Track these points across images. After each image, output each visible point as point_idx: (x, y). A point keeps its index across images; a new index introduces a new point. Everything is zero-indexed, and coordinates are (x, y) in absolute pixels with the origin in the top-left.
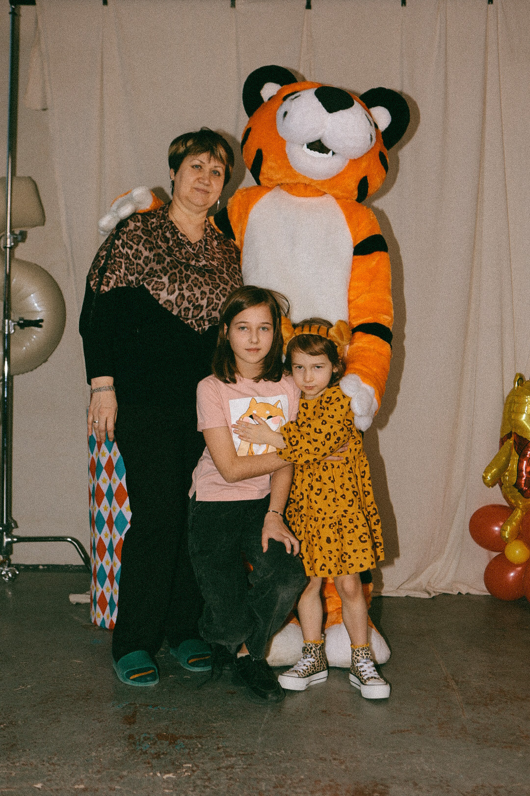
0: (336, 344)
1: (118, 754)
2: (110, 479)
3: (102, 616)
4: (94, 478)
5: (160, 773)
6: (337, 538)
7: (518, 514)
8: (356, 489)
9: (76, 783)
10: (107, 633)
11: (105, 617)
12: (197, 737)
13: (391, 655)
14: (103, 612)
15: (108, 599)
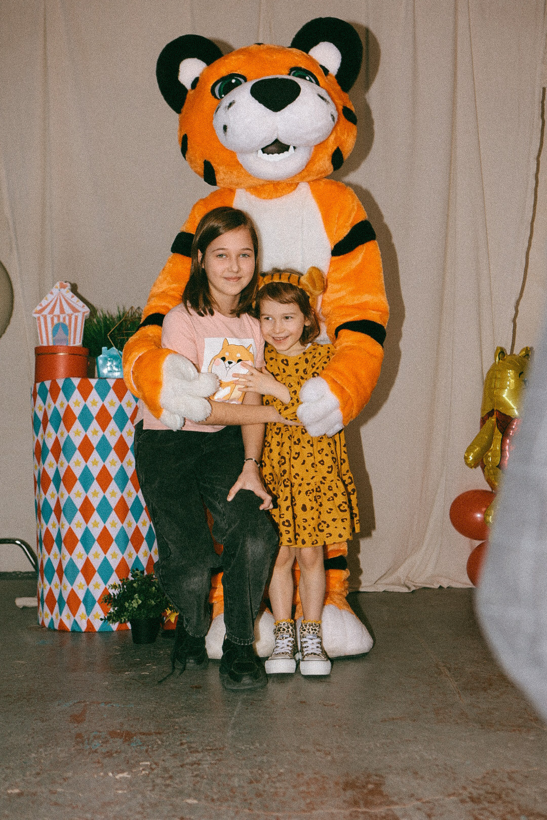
0: (308, 294)
1: (62, 755)
2: (57, 462)
3: (50, 616)
4: (39, 463)
5: (113, 773)
6: (313, 506)
8: (334, 456)
9: (11, 786)
10: (56, 634)
11: (54, 616)
12: (156, 733)
13: (374, 644)
14: (52, 611)
15: (57, 597)
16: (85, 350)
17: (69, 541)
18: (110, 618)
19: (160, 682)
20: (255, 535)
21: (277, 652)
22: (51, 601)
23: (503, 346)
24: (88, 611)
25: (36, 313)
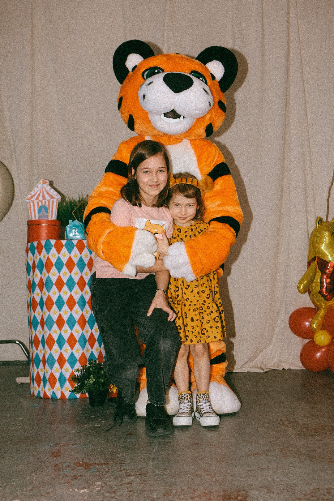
0: (201, 191)
1: (46, 478)
2: (42, 293)
3: (38, 389)
4: (30, 293)
5: (78, 489)
6: (198, 318)
7: (322, 312)
8: (211, 288)
10: (42, 400)
11: (40, 389)
12: (105, 464)
13: (241, 406)
14: (39, 386)
15: (42, 377)
16: (59, 222)
17: (50, 342)
18: (75, 390)
19: (107, 431)
20: (165, 337)
21: (180, 412)
22: (38, 380)
23: (321, 216)
24: (62, 386)
25: (28, 199)
